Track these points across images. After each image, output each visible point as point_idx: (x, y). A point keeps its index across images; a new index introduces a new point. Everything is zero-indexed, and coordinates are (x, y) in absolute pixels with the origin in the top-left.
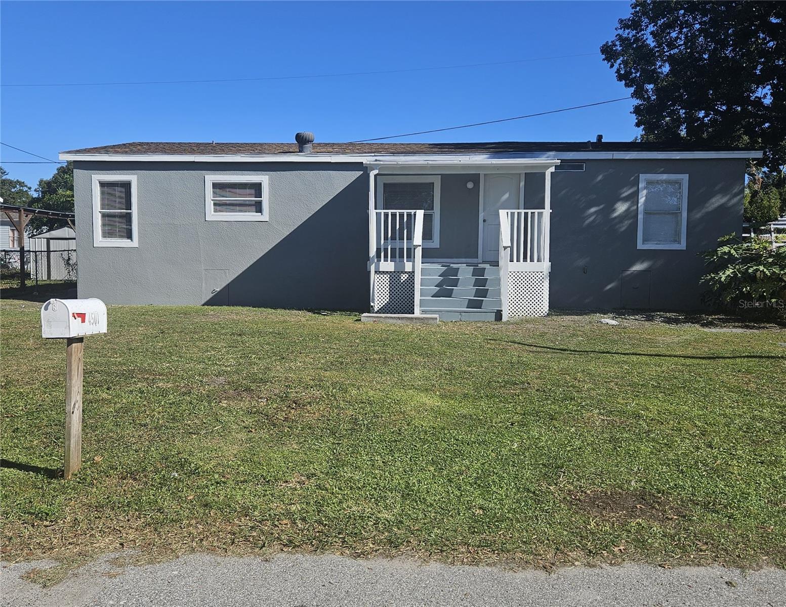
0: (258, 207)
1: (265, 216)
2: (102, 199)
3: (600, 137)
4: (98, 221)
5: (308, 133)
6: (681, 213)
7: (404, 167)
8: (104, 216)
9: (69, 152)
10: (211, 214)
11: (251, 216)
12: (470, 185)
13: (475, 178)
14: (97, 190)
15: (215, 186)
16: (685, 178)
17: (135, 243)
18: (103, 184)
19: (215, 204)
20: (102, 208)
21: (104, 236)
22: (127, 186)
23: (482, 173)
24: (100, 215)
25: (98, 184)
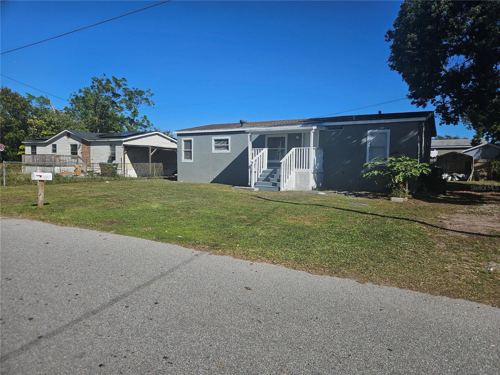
0: (227, 148)
1: (229, 151)
2: (185, 147)
3: (380, 112)
4: (183, 153)
5: (244, 120)
6: (387, 147)
7: (270, 132)
8: (185, 152)
9: (177, 131)
10: (214, 151)
11: (225, 151)
12: (297, 137)
13: (300, 135)
14: (183, 143)
15: (215, 140)
16: (388, 131)
17: (192, 161)
18: (185, 141)
19: (215, 147)
20: (185, 149)
21: (185, 158)
22: (190, 141)
23: (303, 132)
24: (184, 151)
25: (183, 141)
